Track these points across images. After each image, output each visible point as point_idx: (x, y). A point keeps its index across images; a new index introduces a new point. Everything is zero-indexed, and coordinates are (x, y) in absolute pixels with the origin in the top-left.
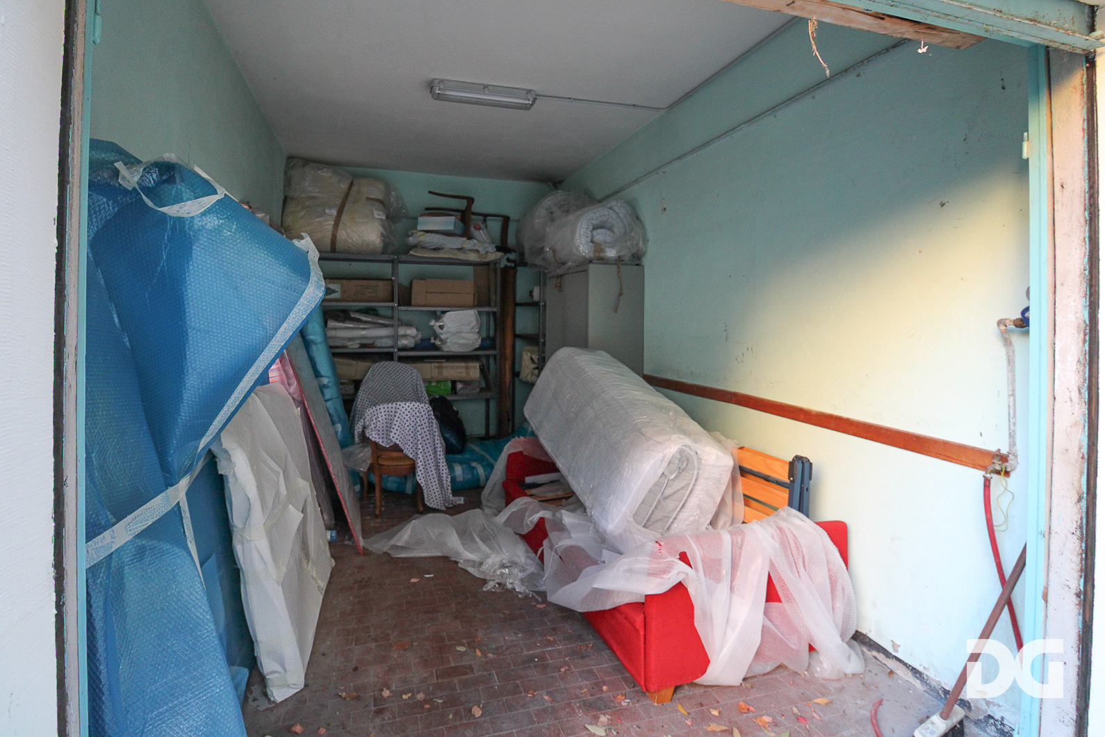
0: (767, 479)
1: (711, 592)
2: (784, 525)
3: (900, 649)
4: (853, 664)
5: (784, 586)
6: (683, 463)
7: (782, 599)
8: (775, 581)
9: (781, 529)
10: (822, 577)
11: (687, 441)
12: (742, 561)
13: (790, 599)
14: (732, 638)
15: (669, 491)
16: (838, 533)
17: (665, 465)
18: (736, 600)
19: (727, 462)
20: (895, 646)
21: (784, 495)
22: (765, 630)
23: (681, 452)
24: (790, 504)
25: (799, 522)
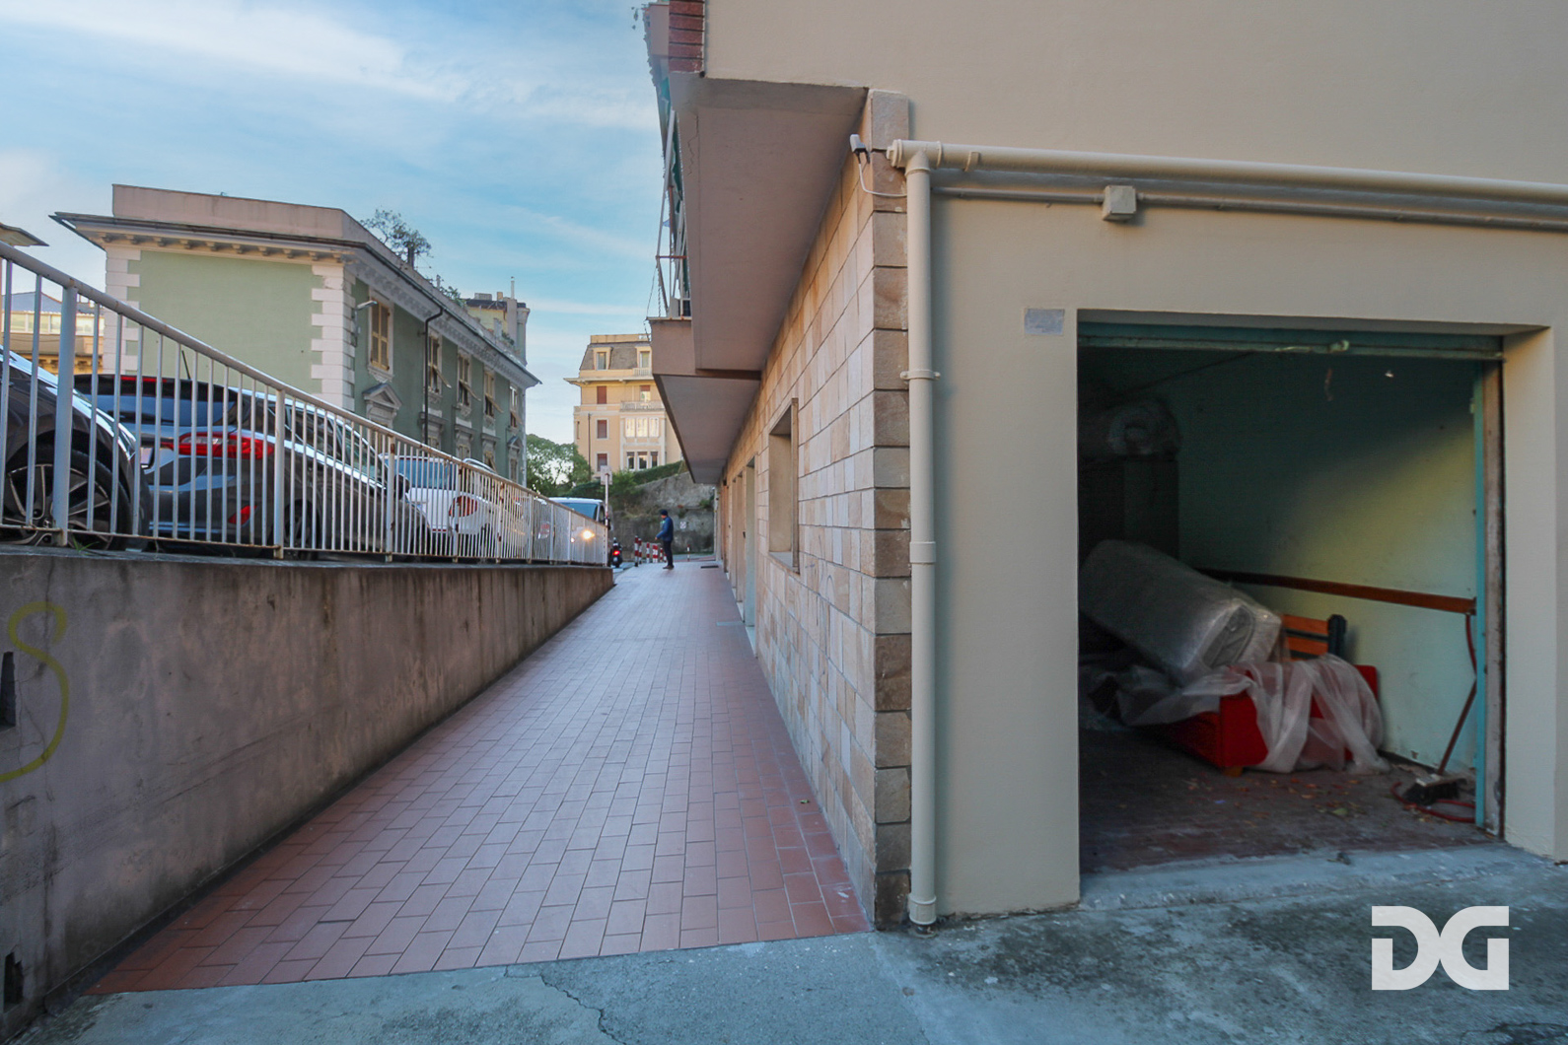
0: (1309, 636)
1: (1269, 702)
2: (1324, 663)
3: (1418, 757)
4: (1381, 764)
5: (1325, 705)
6: (1242, 620)
7: (1324, 715)
8: (1317, 701)
9: (1322, 667)
10: (1354, 699)
11: (1245, 604)
12: (1292, 685)
13: (1331, 716)
14: (1285, 736)
15: (1231, 641)
16: (1370, 675)
17: (1227, 620)
18: (1287, 711)
19: (1277, 620)
20: (1415, 755)
21: (1324, 645)
22: (1309, 735)
23: (1240, 609)
24: (1330, 650)
25: (1335, 662)
